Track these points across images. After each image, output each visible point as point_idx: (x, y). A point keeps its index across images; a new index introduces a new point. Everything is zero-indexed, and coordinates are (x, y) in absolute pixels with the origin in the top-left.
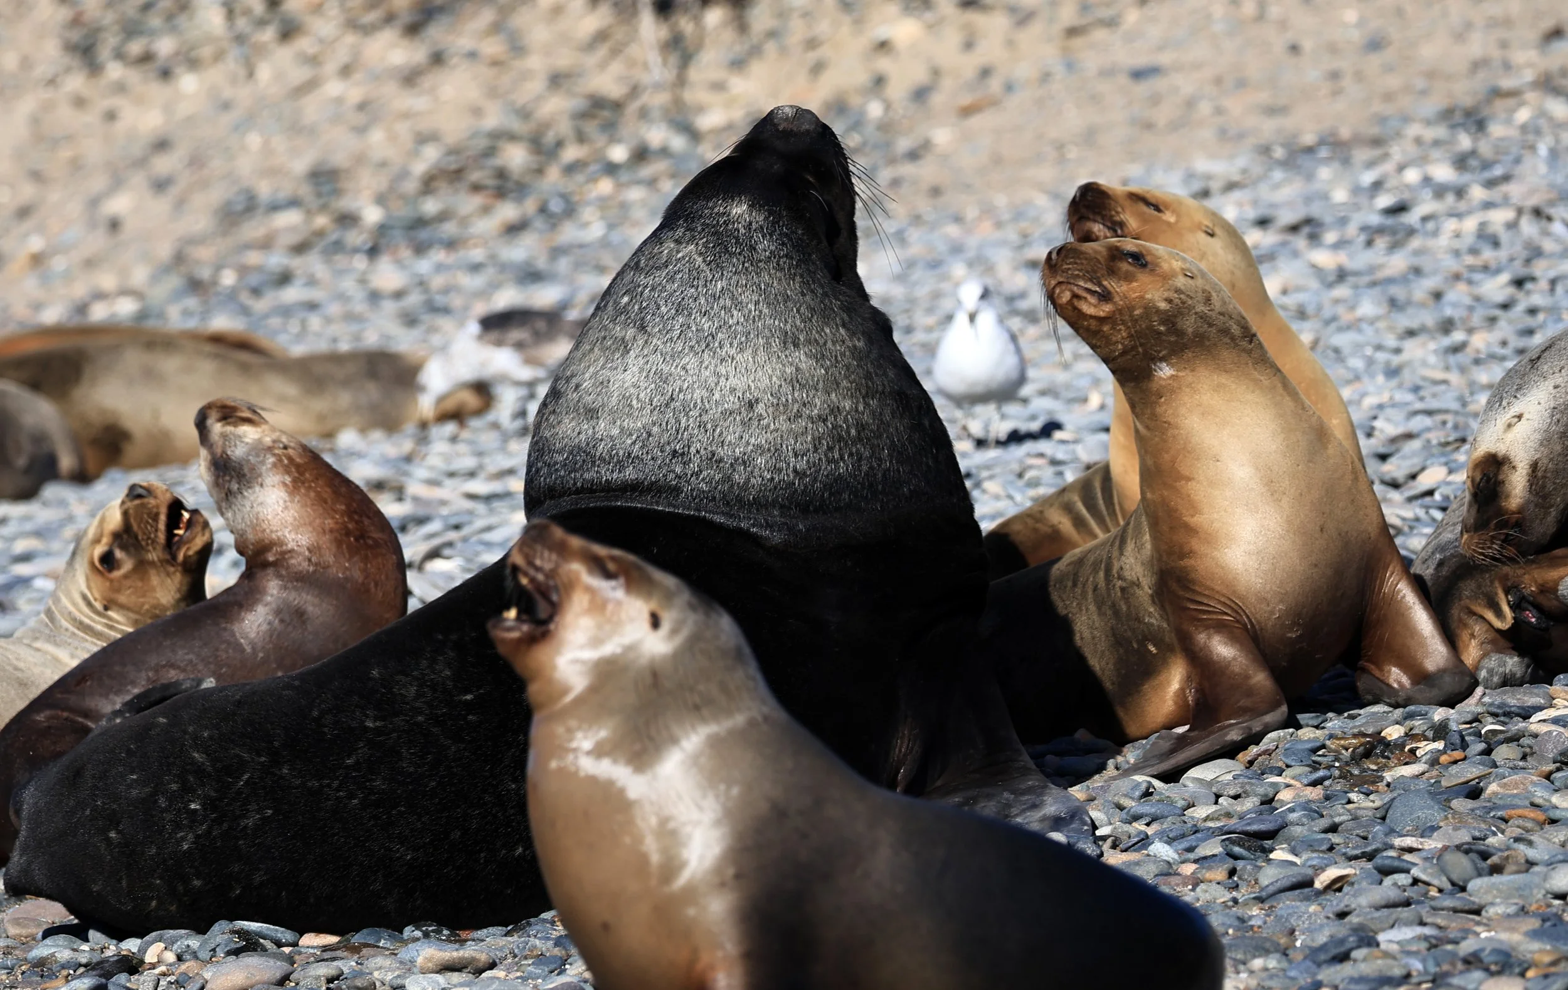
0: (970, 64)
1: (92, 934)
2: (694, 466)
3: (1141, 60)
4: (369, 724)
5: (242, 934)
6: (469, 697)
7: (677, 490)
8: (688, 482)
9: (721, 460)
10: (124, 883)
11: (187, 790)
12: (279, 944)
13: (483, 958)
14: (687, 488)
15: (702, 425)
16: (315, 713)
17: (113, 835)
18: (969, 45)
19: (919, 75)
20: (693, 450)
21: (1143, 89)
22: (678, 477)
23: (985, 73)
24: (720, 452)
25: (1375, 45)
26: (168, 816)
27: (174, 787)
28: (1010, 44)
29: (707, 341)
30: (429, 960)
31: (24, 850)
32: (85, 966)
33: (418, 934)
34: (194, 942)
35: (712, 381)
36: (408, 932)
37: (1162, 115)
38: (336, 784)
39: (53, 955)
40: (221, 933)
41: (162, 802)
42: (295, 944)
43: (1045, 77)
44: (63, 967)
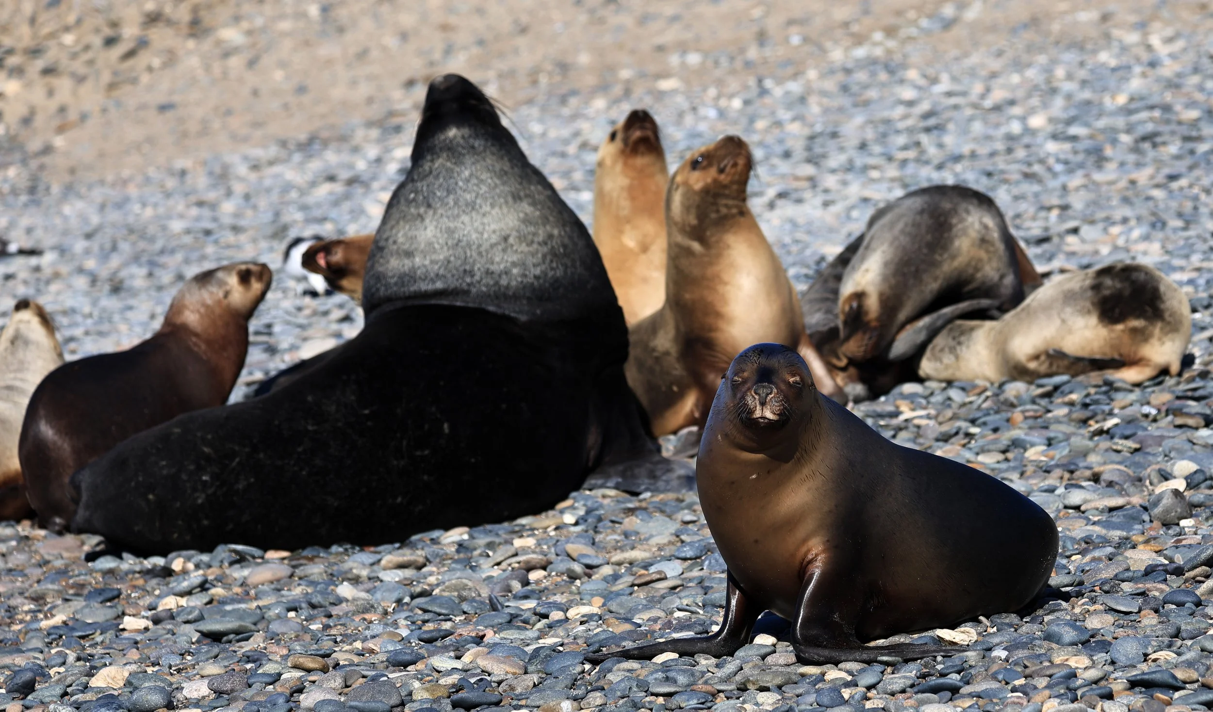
0: (53, 105)
1: (125, 555)
2: (477, 278)
3: (162, 99)
4: (310, 428)
5: (236, 552)
6: (367, 412)
7: (466, 293)
8: (475, 287)
9: (492, 273)
10: (157, 524)
11: (200, 469)
12: (254, 557)
13: (421, 560)
14: (474, 290)
15: (480, 254)
16: (276, 422)
17: (151, 497)
18: (51, 93)
19: (22, 111)
20: (476, 268)
21: (170, 114)
22: (469, 285)
23: (62, 110)
24: (493, 268)
25: (301, 90)
26: (188, 485)
27: (192, 467)
28: (74, 93)
29: (472, 206)
30: (389, 562)
31: (87, 507)
32: (139, 572)
33: (341, 549)
34: (205, 558)
35: (480, 228)
36: (335, 549)
37: (193, 127)
38: (292, 462)
39: (118, 567)
40: (223, 552)
41: (184, 477)
42: (262, 558)
43: (104, 110)
44: (127, 573)
